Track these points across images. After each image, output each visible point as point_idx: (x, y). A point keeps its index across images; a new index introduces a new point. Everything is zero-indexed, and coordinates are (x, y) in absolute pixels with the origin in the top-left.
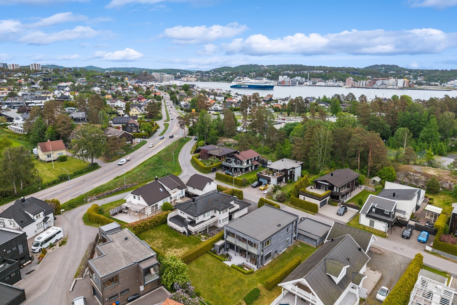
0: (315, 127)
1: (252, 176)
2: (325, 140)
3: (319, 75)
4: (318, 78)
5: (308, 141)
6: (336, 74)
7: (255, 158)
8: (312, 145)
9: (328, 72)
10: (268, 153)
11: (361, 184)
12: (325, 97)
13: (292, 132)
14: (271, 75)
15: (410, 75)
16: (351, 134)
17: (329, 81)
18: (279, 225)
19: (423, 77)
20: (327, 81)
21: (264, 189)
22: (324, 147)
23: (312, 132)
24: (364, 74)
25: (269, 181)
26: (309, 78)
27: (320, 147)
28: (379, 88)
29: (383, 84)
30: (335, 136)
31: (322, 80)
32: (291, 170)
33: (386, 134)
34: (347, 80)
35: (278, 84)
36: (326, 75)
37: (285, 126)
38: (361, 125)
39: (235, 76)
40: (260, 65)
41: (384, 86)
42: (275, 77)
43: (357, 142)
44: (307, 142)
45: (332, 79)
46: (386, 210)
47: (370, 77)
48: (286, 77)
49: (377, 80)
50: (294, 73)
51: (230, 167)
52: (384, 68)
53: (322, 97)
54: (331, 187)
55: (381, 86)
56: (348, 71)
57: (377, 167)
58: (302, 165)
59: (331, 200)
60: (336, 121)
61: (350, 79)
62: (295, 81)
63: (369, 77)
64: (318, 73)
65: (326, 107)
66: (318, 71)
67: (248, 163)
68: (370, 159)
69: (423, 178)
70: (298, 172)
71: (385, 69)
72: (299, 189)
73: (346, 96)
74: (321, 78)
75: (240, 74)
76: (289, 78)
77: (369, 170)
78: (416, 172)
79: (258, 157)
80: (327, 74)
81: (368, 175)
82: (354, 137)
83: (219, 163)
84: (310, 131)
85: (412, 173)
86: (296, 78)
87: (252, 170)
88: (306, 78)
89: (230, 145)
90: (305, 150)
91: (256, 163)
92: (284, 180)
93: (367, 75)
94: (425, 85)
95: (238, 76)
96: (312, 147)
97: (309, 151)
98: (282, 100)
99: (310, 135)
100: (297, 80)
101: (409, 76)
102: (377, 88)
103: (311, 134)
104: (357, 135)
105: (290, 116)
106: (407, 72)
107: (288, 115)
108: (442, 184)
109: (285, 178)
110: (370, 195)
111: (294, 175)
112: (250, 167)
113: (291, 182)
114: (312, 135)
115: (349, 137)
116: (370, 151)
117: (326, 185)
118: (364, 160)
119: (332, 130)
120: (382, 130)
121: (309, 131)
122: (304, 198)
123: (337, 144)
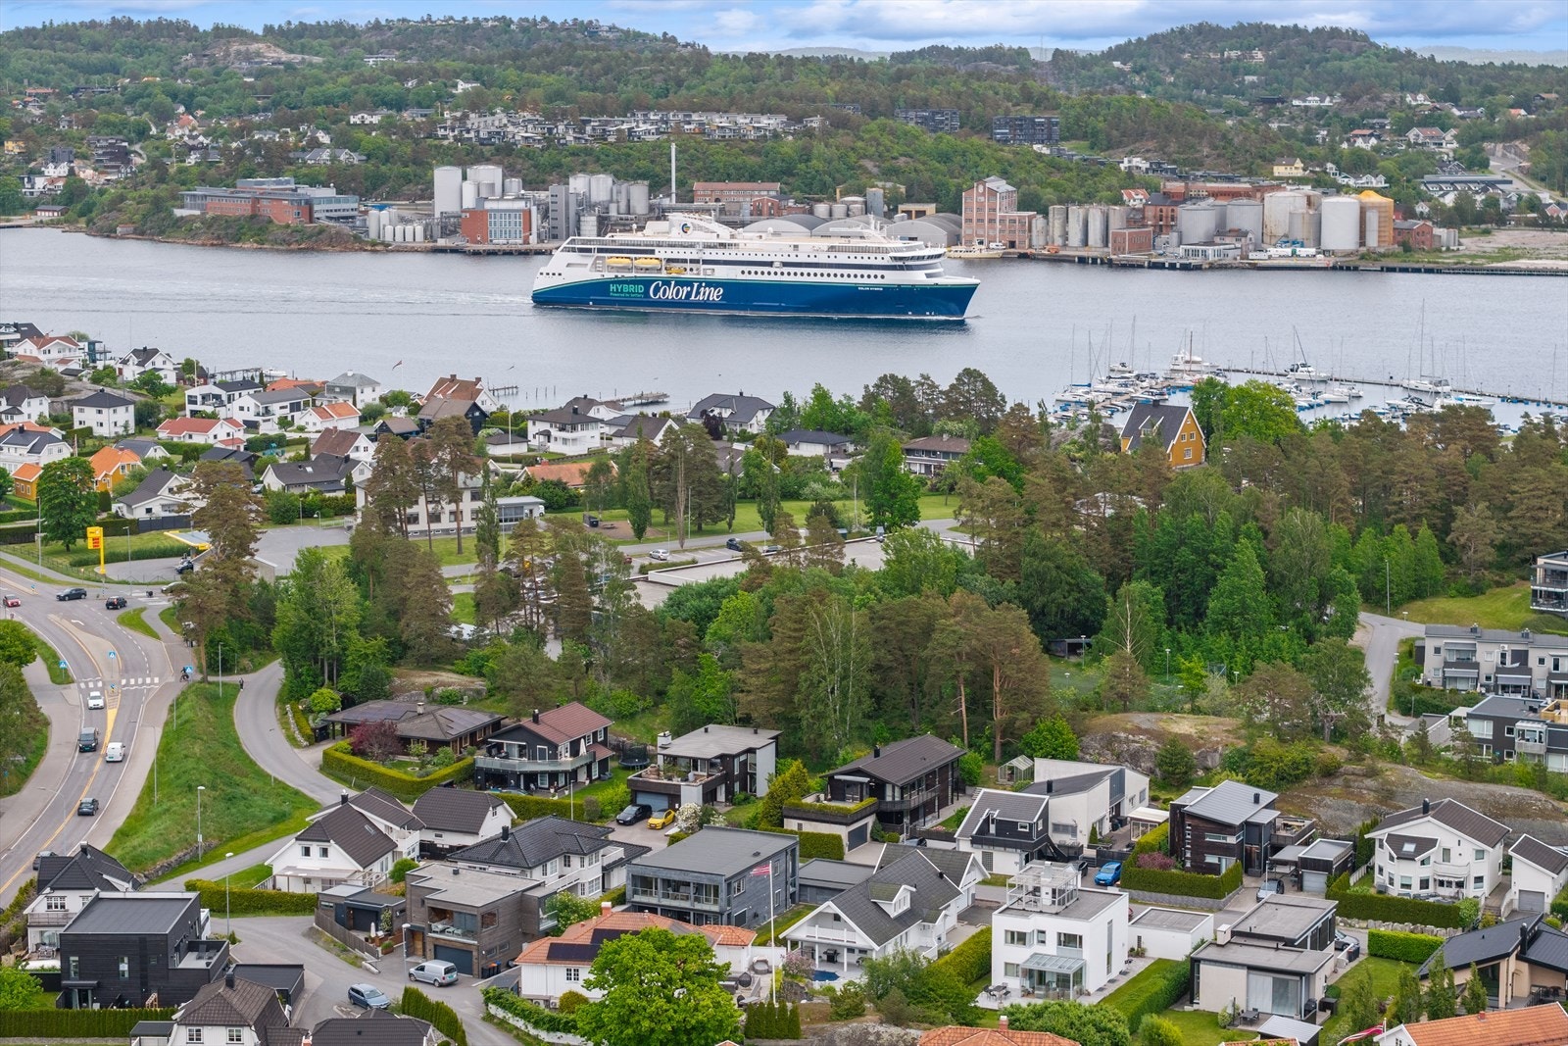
0: (811, 602)
1: (611, 791)
2: (845, 647)
3: (753, 152)
4: (752, 178)
5: (791, 651)
6: (886, 140)
7: (595, 734)
8: (806, 667)
9: (826, 133)
10: (632, 715)
11: (974, 785)
12: (821, 396)
13: (713, 626)
14: (356, 158)
15: (1444, 129)
16: (932, 618)
17: (839, 209)
18: (757, 854)
19: (1525, 148)
20: (821, 209)
21: (664, 826)
22: (846, 670)
23: (800, 621)
24: (1095, 134)
25: (674, 798)
26: (681, 183)
27: (832, 671)
28: (1194, 261)
29: (1222, 230)
30: (878, 629)
31: (783, 194)
32: (742, 758)
33: (1093, 612)
34: (973, 200)
35: (429, 235)
36: (806, 156)
37: (670, 599)
38: (988, 577)
39: (27, 156)
40: (205, 25)
41: (1230, 249)
42: (398, 168)
43: (951, 647)
44: (787, 656)
45: (861, 192)
46: (1021, 821)
47: (1145, 165)
48: (489, 174)
49: (1184, 198)
50: (549, 139)
51: (514, 773)
52: (1259, 56)
53: (803, 398)
54: (877, 788)
55: (1210, 250)
56: (979, 109)
57: (1018, 724)
58: (776, 738)
59: (879, 826)
60: (884, 567)
61: (993, 193)
62: (573, 208)
63: (1137, 161)
64: (743, 139)
65: (838, 462)
66: (741, 120)
67: (575, 752)
68: (998, 699)
69: (1153, 746)
70: (765, 763)
71: (1271, 63)
72: (781, 802)
73: (945, 387)
74: (773, 179)
75: (63, 137)
76: (515, 183)
77: (998, 740)
78: (1140, 731)
79: (605, 729)
80: (819, 148)
81: (997, 757)
82: (943, 630)
83: (461, 764)
84: (794, 616)
85: (1122, 735)
86: (578, 184)
87: (591, 781)
88: (658, 185)
89: (451, 700)
90: (781, 686)
91: (604, 753)
92: (721, 796)
93: (1119, 144)
94: (1518, 223)
95: (55, 159)
96: (803, 675)
97: (794, 688)
98: (552, 423)
99: (795, 630)
100: (586, 204)
101: (1436, 131)
102: (1186, 268)
103: (797, 626)
104: (952, 621)
105: (648, 541)
106: (1421, 98)
107: (639, 532)
108: (1204, 756)
109: (723, 787)
110: (984, 790)
111: (753, 776)
112: (585, 769)
113: (746, 800)
114: (800, 630)
115: (928, 631)
116: (997, 674)
117: (862, 784)
118: (980, 704)
119: (871, 608)
120: (1076, 595)
121: (790, 618)
122: (800, 826)
123: (890, 657)
